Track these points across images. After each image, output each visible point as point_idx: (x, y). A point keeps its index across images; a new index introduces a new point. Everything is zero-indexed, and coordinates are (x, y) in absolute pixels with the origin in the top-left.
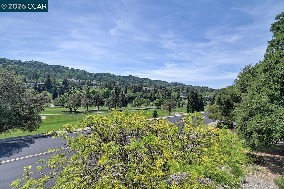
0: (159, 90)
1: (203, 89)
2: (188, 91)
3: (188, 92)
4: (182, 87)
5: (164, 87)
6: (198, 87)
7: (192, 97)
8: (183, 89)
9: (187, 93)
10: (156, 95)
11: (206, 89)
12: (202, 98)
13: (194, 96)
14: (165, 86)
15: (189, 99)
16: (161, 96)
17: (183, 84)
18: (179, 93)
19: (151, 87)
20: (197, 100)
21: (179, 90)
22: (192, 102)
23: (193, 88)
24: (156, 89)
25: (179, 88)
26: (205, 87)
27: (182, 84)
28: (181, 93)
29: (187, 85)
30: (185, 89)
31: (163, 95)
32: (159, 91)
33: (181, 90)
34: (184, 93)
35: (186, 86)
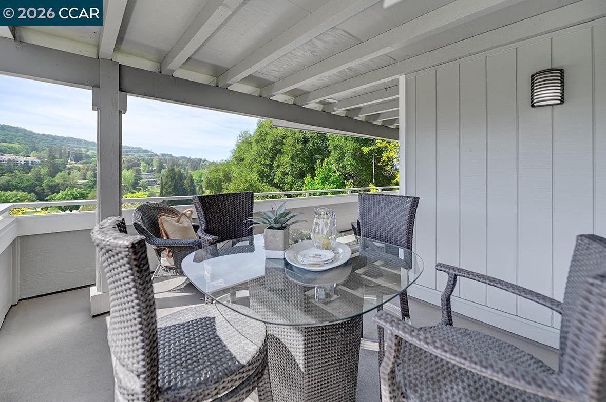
0: (71, 164)
1: (197, 164)
2: (161, 167)
3: (163, 171)
4: (146, 157)
5: (88, 157)
6: (187, 160)
7: (170, 180)
8: (149, 163)
9: (159, 171)
10: (58, 179)
11: (202, 163)
12: (192, 181)
13: (174, 178)
14: (92, 153)
15: (162, 185)
16: (80, 182)
17: (148, 151)
18: (138, 171)
19: (38, 154)
20: (182, 186)
21: (139, 165)
22: (170, 190)
23: (175, 162)
24: (58, 161)
25: (138, 160)
26: (201, 160)
27: (146, 151)
28: (143, 173)
29: (158, 154)
30: (155, 163)
31: (85, 179)
32: (68, 166)
33: (143, 164)
34: (152, 172)
35: (156, 155)
